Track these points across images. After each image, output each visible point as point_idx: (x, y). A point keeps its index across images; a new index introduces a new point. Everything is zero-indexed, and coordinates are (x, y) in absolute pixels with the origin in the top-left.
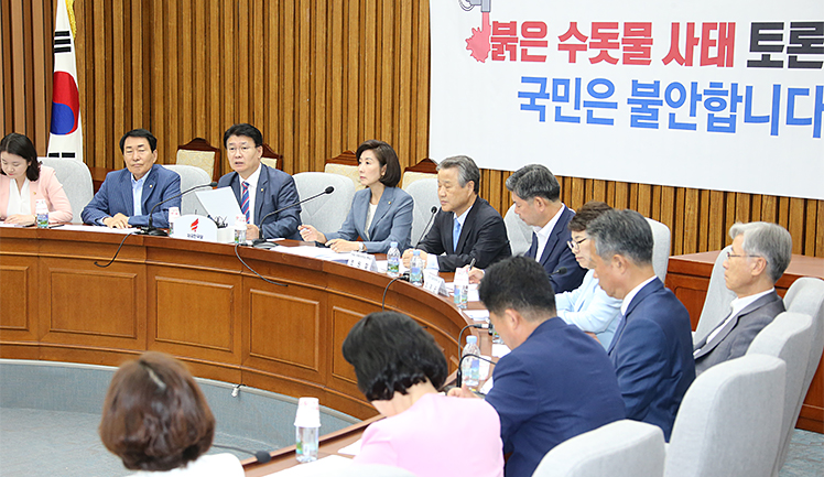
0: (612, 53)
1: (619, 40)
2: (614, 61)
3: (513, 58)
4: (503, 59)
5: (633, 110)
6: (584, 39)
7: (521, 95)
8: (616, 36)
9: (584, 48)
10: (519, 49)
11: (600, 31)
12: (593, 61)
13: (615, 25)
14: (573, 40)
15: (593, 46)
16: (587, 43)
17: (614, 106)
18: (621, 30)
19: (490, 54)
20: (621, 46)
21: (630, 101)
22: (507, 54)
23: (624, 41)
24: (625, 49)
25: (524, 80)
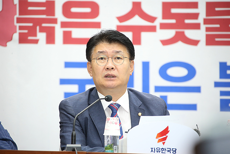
0: (190, 34)
1: (200, 20)
2: (195, 43)
3: (51, 39)
4: (36, 42)
5: (222, 93)
6: (152, 19)
7: (63, 82)
8: (196, 16)
9: (152, 29)
10: (59, 32)
11: (174, 11)
12: (165, 42)
13: (195, 5)
14: (137, 21)
15: (164, 26)
16: (157, 23)
17: (197, 89)
18: (202, 11)
19: (16, 36)
20: (203, 27)
21: (217, 84)
22: (42, 36)
23: (206, 22)
24: (208, 29)
25: (68, 65)
